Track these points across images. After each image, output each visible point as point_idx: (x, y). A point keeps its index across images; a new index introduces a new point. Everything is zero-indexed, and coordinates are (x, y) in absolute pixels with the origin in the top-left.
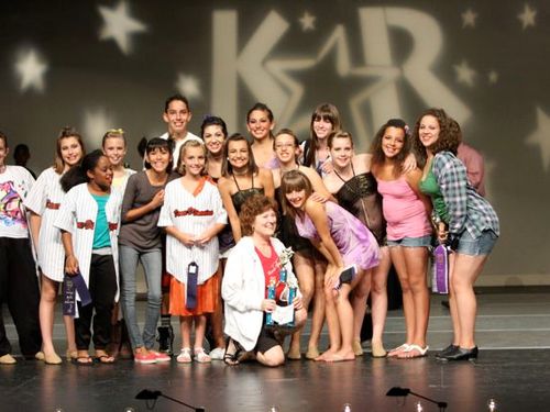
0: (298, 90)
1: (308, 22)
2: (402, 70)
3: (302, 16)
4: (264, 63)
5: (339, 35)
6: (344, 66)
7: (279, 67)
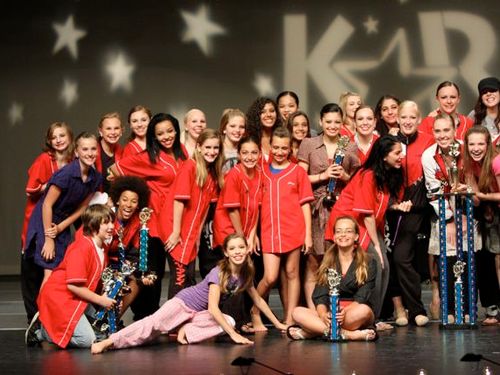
0: (363, 89)
1: (371, 25)
2: (459, 69)
3: (366, 20)
4: (331, 64)
5: (400, 37)
6: (405, 66)
7: (345, 67)
